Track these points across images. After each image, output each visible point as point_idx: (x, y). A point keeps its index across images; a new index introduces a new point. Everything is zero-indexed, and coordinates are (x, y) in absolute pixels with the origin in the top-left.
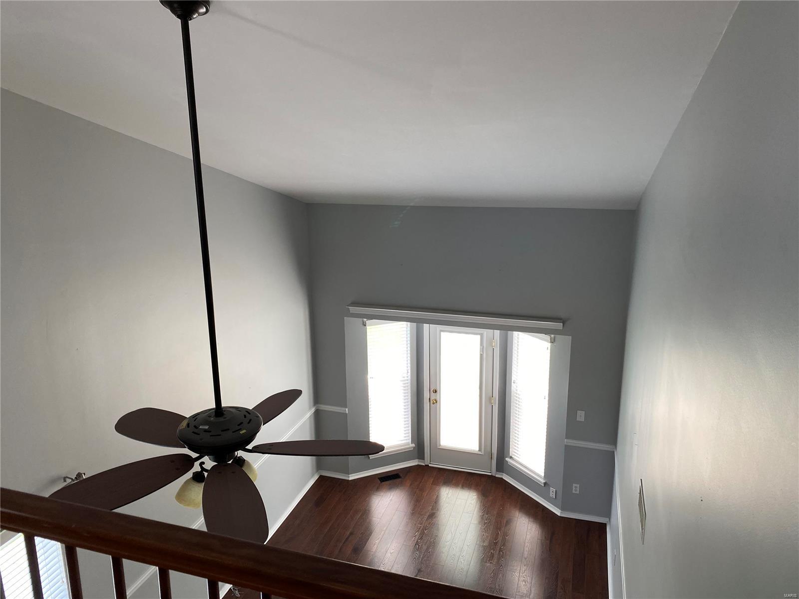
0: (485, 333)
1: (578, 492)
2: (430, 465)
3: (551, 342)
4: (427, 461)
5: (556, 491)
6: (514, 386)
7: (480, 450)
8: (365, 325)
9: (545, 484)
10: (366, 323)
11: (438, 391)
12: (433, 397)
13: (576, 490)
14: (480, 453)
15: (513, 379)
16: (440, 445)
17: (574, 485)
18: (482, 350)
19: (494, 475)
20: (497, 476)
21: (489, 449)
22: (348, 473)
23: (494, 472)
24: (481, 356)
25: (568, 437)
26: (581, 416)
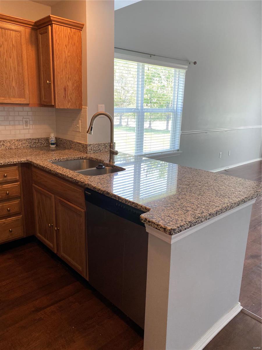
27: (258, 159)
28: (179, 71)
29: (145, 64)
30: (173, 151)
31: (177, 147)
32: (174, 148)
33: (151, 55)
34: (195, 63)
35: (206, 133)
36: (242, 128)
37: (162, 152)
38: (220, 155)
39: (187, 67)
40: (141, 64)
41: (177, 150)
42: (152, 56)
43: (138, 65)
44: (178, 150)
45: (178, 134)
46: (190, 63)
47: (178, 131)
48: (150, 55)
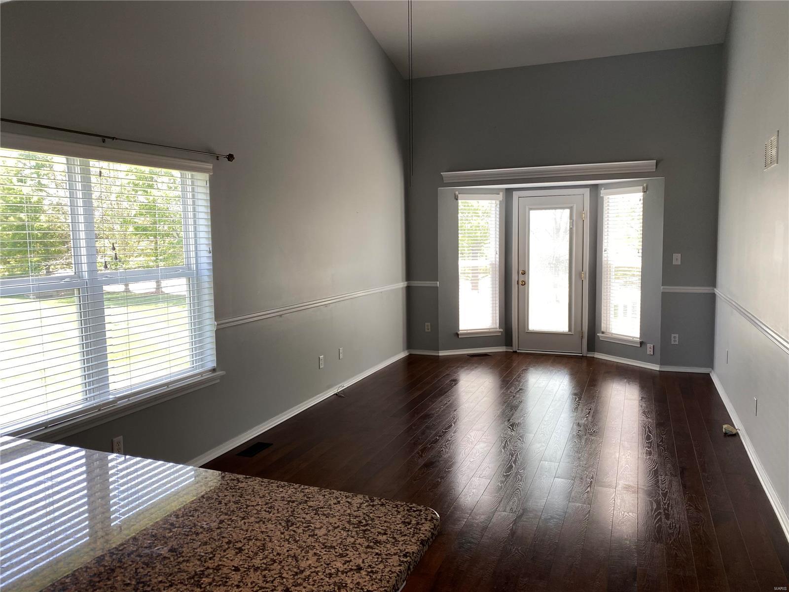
0: (575, 206)
1: (677, 343)
2: (518, 351)
3: (644, 192)
4: (515, 348)
5: (654, 346)
6: (604, 255)
7: (570, 330)
8: (457, 199)
9: (641, 343)
10: (458, 197)
11: (527, 273)
12: (522, 278)
13: (675, 341)
14: (570, 333)
15: (604, 248)
16: (528, 329)
17: (673, 335)
18: (572, 223)
19: (585, 355)
20: (588, 355)
21: (579, 329)
22: (438, 349)
23: (585, 352)
24: (571, 229)
25: (664, 283)
26: (677, 259)
27: (402, 355)
28: (192, 176)
29: (90, 160)
30: (201, 374)
31: (211, 361)
32: (202, 366)
33: (104, 138)
34: (230, 157)
35: (281, 316)
36: (360, 294)
37: (167, 384)
38: (321, 363)
39: (210, 166)
40: (77, 160)
41: (210, 371)
42: (106, 139)
43: (67, 164)
44: (214, 370)
45: (208, 328)
46: (217, 157)
47: (208, 322)
48: (100, 138)
